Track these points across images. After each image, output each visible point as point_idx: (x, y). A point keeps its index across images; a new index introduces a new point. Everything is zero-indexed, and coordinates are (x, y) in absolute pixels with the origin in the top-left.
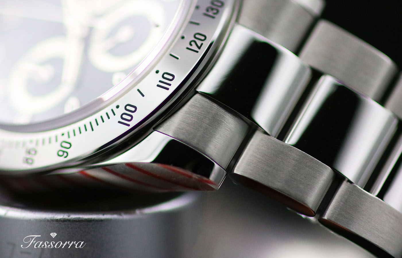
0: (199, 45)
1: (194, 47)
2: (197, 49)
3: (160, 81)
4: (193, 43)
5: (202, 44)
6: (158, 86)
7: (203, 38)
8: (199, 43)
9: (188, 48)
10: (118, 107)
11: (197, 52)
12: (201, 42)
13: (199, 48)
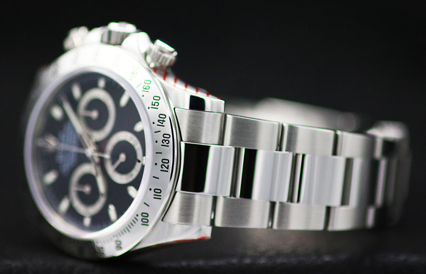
0: (167, 167)
1: (165, 169)
2: (166, 170)
3: (154, 195)
4: (163, 166)
5: (168, 166)
6: (154, 198)
7: (167, 161)
8: (166, 165)
9: (161, 170)
10: (137, 215)
11: (167, 171)
12: (167, 164)
13: (168, 168)
